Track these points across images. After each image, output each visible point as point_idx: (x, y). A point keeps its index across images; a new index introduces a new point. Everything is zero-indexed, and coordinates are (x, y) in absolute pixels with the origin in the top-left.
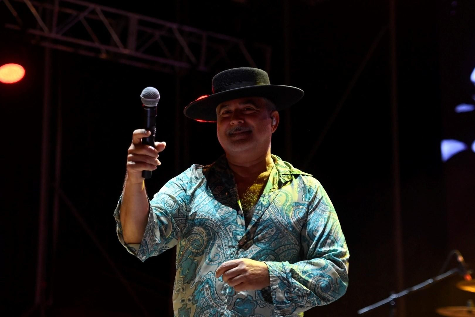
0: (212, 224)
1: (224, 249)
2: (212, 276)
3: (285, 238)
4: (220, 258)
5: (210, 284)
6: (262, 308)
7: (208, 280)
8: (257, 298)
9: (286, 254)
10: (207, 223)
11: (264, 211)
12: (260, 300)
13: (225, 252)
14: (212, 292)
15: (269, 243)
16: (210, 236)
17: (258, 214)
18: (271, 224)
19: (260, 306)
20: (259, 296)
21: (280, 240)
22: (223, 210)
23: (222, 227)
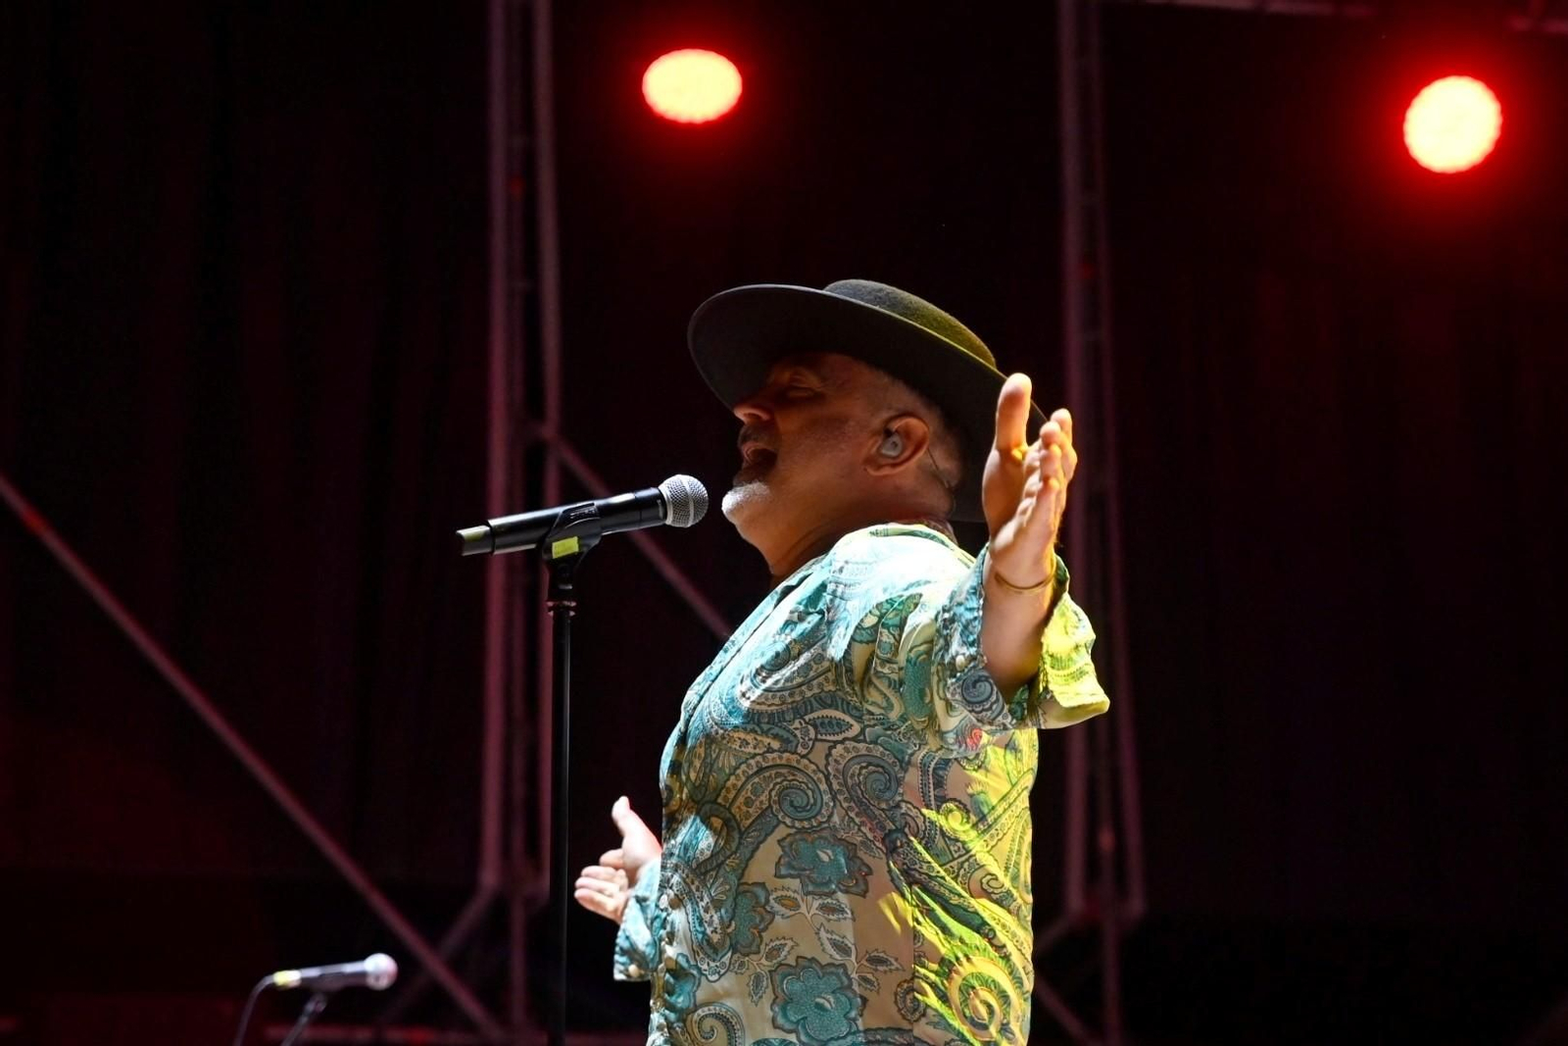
6: (715, 982)
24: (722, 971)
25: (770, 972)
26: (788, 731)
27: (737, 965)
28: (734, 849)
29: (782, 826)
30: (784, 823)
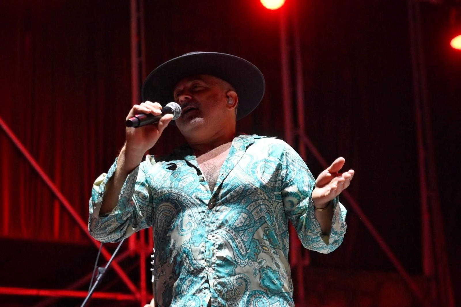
0: (177, 197)
1: (195, 217)
2: (187, 245)
3: (254, 194)
4: (192, 226)
5: (187, 252)
6: (243, 267)
7: (185, 249)
8: (236, 257)
9: (258, 210)
10: (172, 197)
11: (229, 172)
12: (240, 260)
13: (196, 219)
14: (190, 260)
15: (238, 201)
16: (178, 209)
17: (223, 175)
18: (238, 182)
19: (241, 265)
20: (238, 255)
21: (249, 196)
22: (184, 181)
23: (188, 196)
24: (245, 264)
25: (259, 268)
26: (270, 195)
27: (250, 264)
28: (252, 226)
29: (266, 224)
30: (267, 223)
